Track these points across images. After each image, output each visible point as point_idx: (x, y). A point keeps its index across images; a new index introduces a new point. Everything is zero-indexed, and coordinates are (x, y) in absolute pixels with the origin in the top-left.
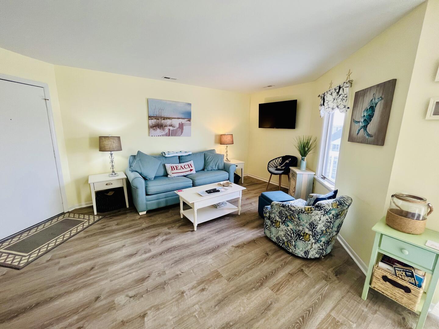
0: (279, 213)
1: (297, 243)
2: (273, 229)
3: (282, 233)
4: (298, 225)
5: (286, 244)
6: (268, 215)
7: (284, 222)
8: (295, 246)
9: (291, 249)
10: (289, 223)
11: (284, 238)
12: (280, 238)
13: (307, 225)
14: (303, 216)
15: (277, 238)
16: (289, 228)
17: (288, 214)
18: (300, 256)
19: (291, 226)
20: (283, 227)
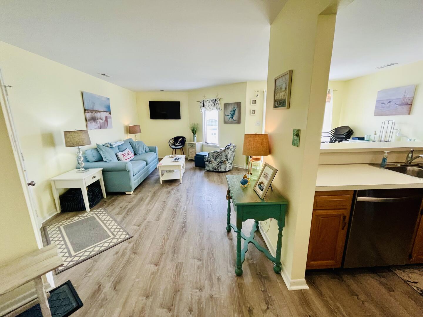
0: (213, 156)
1: (222, 166)
2: (210, 165)
3: (214, 165)
4: (221, 158)
5: (217, 169)
6: (207, 159)
7: (215, 160)
8: (221, 168)
9: (220, 170)
10: (217, 159)
11: (216, 167)
12: (214, 167)
13: (225, 157)
14: (223, 154)
15: (213, 168)
16: (217, 161)
17: (217, 155)
18: (223, 171)
19: (218, 160)
20: (215, 162)
